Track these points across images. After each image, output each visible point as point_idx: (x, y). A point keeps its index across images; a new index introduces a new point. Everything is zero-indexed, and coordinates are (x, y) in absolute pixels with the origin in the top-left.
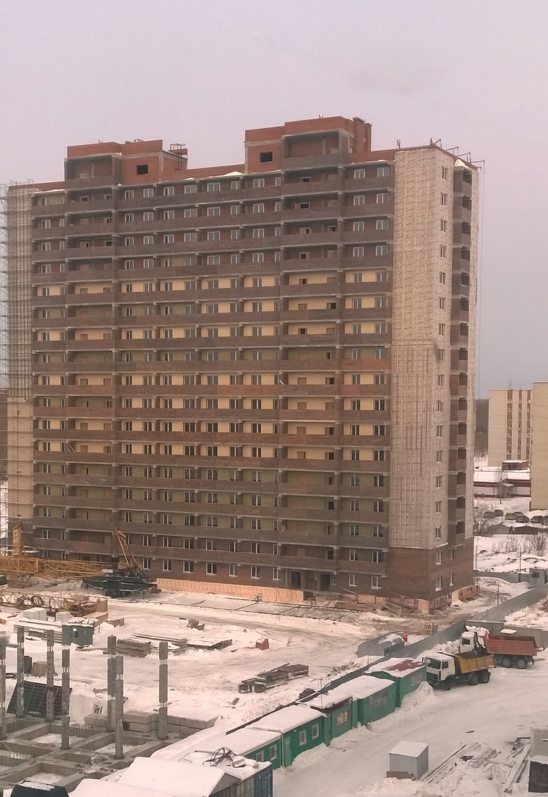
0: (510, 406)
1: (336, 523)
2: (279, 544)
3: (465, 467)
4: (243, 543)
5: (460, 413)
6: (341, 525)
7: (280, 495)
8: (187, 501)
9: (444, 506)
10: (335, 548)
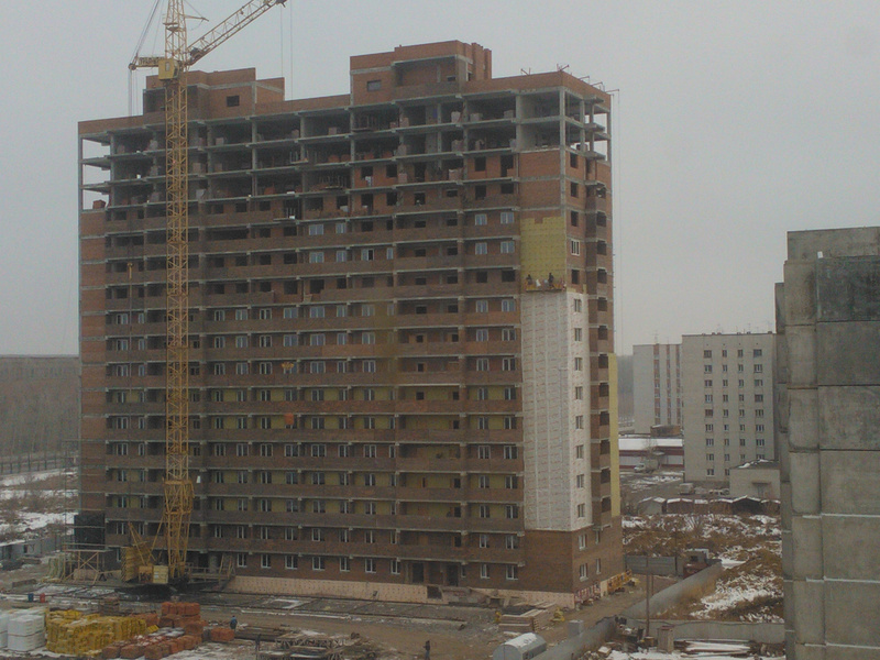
0: (657, 362)
1: (463, 504)
2: (398, 531)
3: (608, 435)
4: (356, 530)
5: (601, 372)
6: (470, 506)
7: (397, 473)
8: (289, 483)
9: (587, 480)
10: (464, 533)
